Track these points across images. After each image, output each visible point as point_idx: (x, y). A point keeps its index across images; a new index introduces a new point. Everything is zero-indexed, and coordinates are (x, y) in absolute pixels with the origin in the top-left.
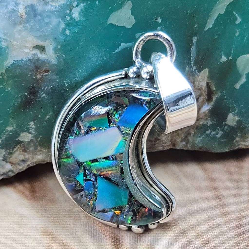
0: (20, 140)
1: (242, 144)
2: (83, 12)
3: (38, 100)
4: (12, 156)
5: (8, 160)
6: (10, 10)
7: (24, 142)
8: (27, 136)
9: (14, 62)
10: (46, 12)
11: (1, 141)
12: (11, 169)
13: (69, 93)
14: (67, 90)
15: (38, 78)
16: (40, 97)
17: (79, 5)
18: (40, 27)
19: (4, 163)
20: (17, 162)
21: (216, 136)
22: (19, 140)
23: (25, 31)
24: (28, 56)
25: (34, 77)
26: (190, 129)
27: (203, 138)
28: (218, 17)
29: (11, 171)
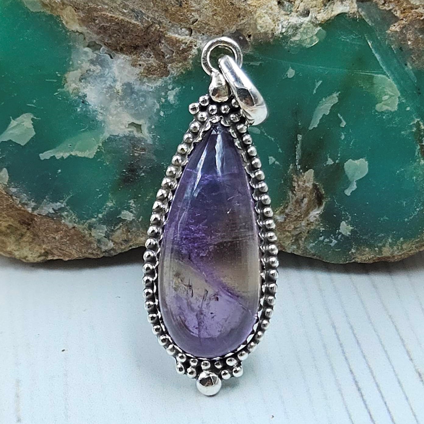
0: (122, 217)
1: (359, 257)
2: (177, 96)
3: (137, 178)
4: (114, 233)
5: (110, 238)
6: (108, 86)
7: (127, 221)
8: (128, 215)
9: (110, 137)
10: (142, 91)
11: (103, 216)
15: (136, 156)
16: (138, 176)
17: (174, 89)
18: (135, 105)
19: (106, 240)
20: (120, 241)
21: (330, 244)
22: (120, 218)
23: (121, 108)
24: (124, 132)
25: (132, 155)
26: (301, 233)
27: (316, 244)
28: (322, 117)
29: (113, 249)
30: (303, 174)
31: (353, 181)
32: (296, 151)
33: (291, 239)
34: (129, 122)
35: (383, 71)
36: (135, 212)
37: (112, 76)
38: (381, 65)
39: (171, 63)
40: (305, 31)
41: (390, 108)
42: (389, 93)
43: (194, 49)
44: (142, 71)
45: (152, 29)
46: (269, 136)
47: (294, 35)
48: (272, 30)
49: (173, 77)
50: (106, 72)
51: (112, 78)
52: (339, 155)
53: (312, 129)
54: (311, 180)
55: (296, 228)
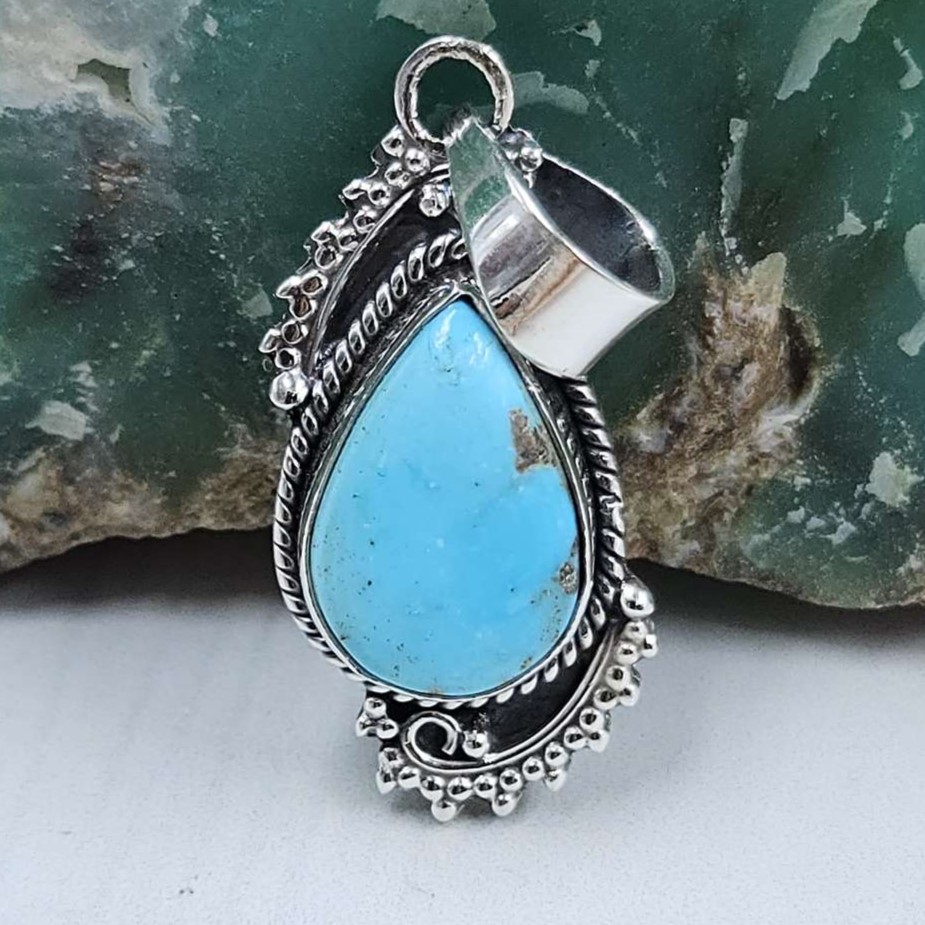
3: (105, 279)
4: (13, 487)
7: (63, 442)
8: (70, 419)
9: (5, 116)
12: (9, 541)
13: (227, 268)
14: (219, 259)
15: (104, 192)
16: (113, 270)
20: (36, 516)
21: (829, 536)
22: (37, 430)
24: (61, 99)
25: (87, 187)
26: (721, 494)
27: (774, 536)
28: (833, 51)
29: (8, 546)
30: (745, 270)
32: (721, 183)
33: (686, 515)
34: (79, 56)
36: (93, 408)
46: (619, 125)
52: (888, 201)
53: (790, 99)
54: (774, 297)
55: (708, 476)
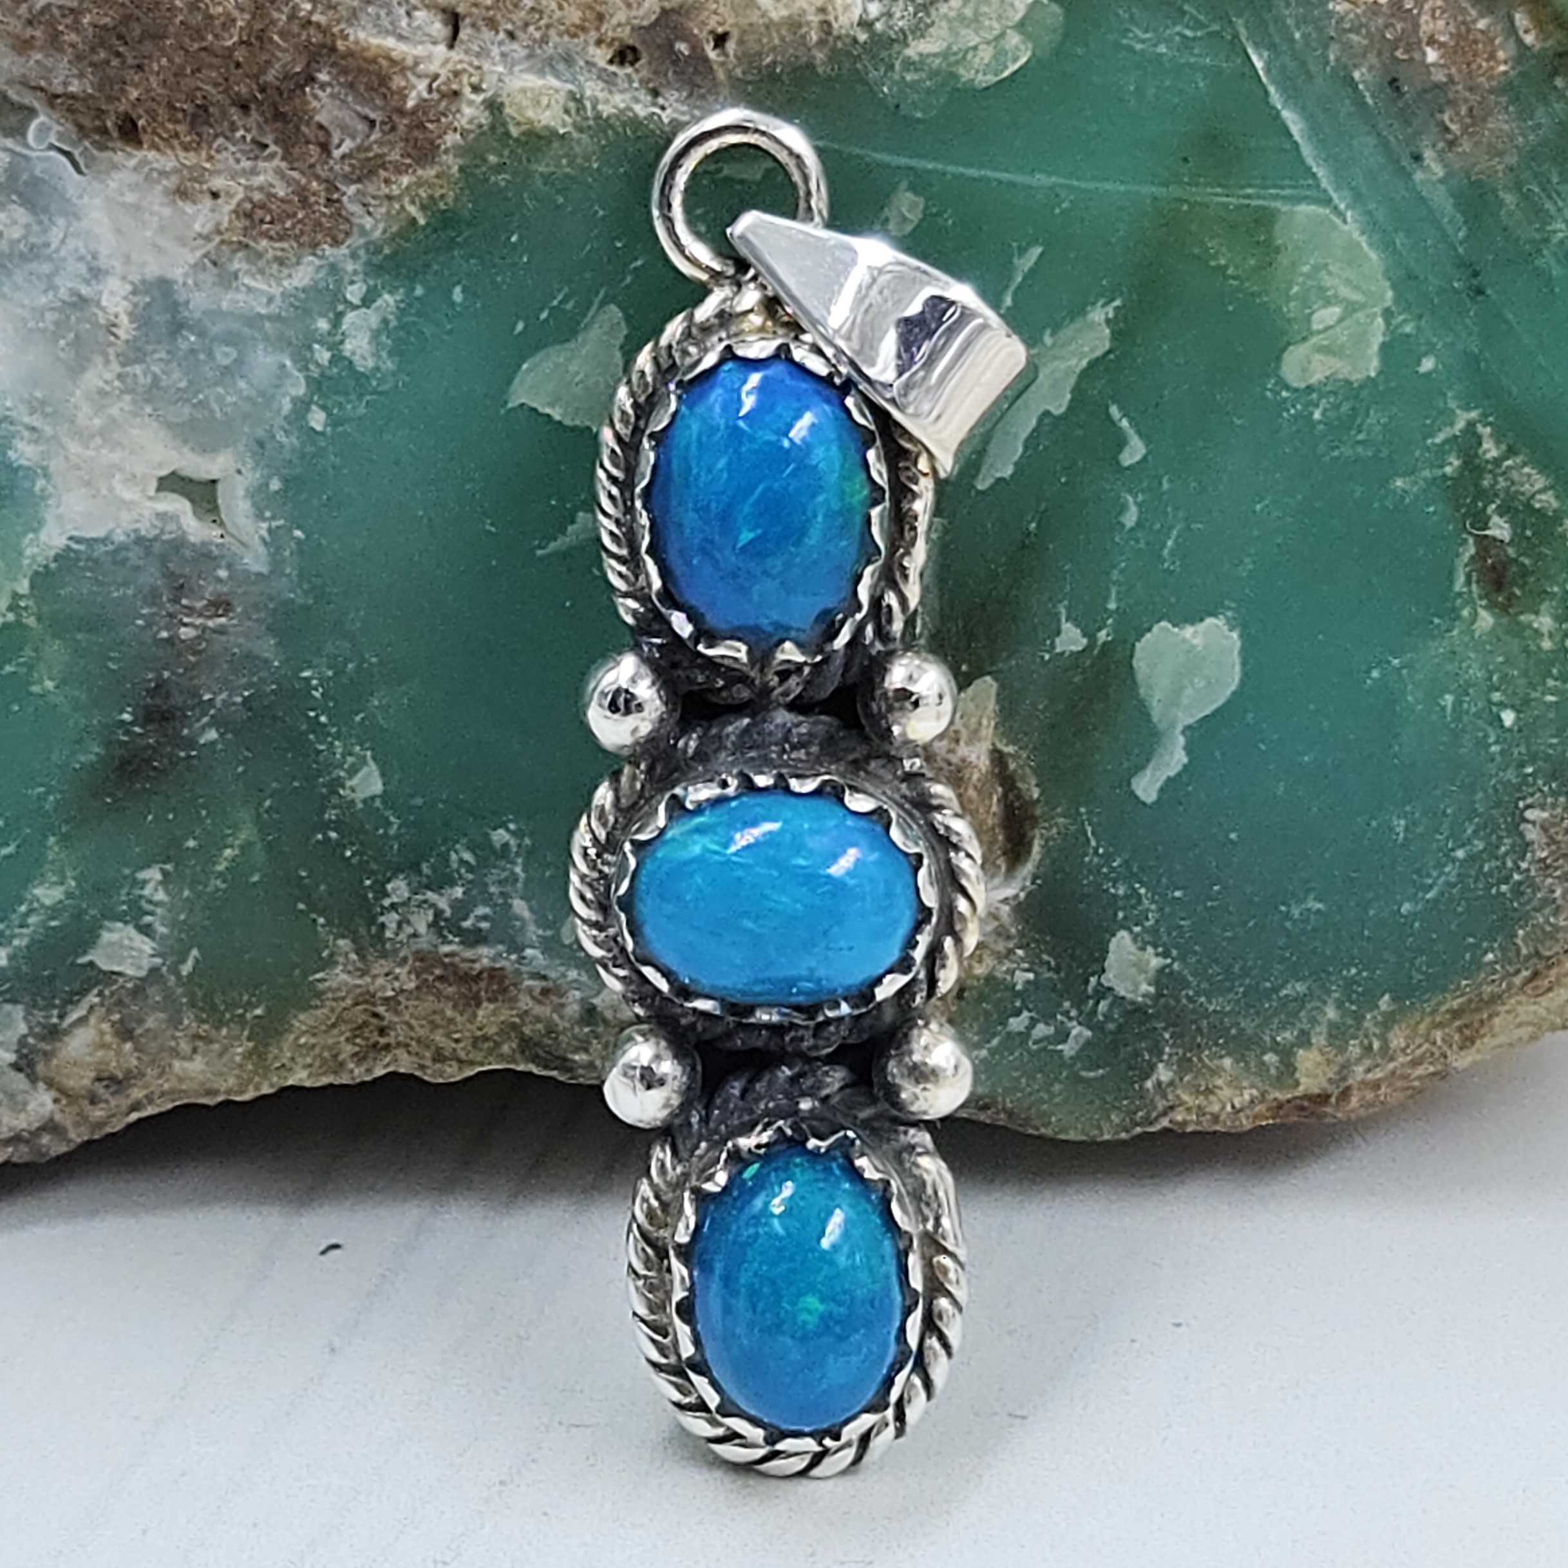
0: (101, 963)
1: (1191, 1104)
2: (390, 333)
3: (182, 754)
4: (58, 1044)
5: (40, 1068)
6: (66, 298)
7: (121, 980)
8: (132, 948)
9: (69, 548)
10: (226, 317)
11: (11, 958)
12: (51, 1120)
13: (329, 734)
14: (319, 723)
15: (183, 641)
16: (191, 743)
17: (374, 301)
18: (189, 382)
19: (20, 1081)
20: (86, 1082)
21: (1060, 1047)
22: (91, 964)
23: (128, 398)
24: (137, 521)
25: (164, 634)
27: (993, 1052)
28: (1038, 426)
29: (50, 1127)
31: (1173, 726)
34: (160, 466)
35: (1318, 186)
36: (162, 930)
37: (83, 251)
38: (1310, 161)
39: (359, 180)
40: (968, 12)
41: (1342, 368)
42: (1345, 292)
43: (471, 103)
44: (226, 219)
45: (275, 15)
47: (919, 30)
48: (822, 10)
49: (368, 243)
50: (55, 236)
51: (81, 258)
52: (1112, 606)
53: (992, 488)
54: (983, 734)
